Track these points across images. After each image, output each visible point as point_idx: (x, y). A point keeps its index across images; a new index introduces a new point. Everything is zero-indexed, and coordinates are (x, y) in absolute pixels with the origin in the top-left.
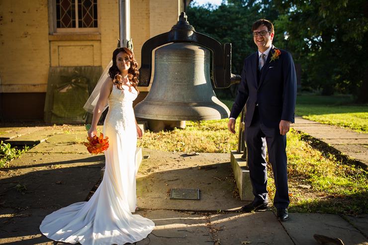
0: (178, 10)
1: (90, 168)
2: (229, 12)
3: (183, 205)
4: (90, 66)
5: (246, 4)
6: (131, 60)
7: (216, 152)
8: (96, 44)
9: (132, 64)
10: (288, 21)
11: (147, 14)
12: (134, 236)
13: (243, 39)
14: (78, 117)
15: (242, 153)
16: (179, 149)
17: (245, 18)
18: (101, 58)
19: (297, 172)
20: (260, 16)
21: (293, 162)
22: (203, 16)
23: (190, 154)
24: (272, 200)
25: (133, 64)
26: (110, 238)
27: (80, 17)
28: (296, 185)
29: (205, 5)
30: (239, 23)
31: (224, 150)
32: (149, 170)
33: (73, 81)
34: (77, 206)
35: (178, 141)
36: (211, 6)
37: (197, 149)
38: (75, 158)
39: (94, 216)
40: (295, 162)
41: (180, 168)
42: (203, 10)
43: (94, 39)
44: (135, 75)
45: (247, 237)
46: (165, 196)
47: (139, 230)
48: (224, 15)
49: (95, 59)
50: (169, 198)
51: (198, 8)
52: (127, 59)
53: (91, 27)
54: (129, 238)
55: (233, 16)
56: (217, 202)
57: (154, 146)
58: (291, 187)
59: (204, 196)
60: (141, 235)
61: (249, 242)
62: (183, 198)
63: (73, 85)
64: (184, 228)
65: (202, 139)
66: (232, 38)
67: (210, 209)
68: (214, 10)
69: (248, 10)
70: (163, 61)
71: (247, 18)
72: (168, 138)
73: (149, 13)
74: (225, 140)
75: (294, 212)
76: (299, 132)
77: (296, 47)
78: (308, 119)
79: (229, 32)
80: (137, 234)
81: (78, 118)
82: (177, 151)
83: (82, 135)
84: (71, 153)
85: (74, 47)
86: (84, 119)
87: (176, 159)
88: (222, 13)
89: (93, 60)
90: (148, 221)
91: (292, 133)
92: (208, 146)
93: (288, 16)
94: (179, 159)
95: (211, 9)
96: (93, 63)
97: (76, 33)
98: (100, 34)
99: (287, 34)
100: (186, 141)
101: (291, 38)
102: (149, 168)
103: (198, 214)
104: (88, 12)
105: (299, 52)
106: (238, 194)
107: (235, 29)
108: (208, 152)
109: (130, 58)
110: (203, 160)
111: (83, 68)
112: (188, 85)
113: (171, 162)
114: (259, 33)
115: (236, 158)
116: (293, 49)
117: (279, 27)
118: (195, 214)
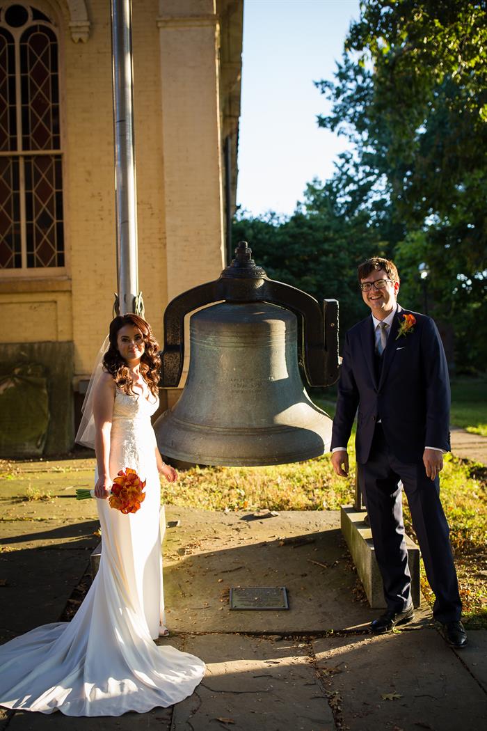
0: (220, 231)
1: (63, 549)
2: (310, 227)
3: (258, 622)
4: (49, 342)
5: (343, 212)
6: (146, 340)
7: (307, 508)
8: (62, 299)
9: (148, 346)
10: (425, 244)
11: (160, 239)
12: (168, 692)
13: (341, 278)
14: (27, 444)
15: (364, 511)
16: (234, 504)
17: (341, 238)
18: (72, 325)
19: (472, 544)
20: (370, 234)
21: (462, 525)
22: (260, 236)
23: (261, 514)
24: (430, 604)
25: (150, 346)
26: (118, 699)
27: (30, 248)
28: (473, 572)
29: (263, 214)
30: (331, 248)
31: (325, 503)
32: (182, 552)
33: (17, 371)
34: (46, 633)
35: (232, 488)
36: (276, 216)
37: (271, 504)
38: (31, 529)
39: (85, 650)
40: (467, 524)
41: (243, 544)
42: (260, 225)
43: (57, 289)
44: (152, 366)
45: (393, 686)
46: (220, 606)
47: (177, 678)
48: (302, 234)
49: (60, 328)
50: (227, 608)
51: (251, 221)
52: (137, 337)
53: (52, 265)
54: (158, 697)
55: (319, 235)
56: (325, 613)
57: (185, 499)
58: (464, 577)
59: (296, 601)
60: (181, 688)
61: (397, 696)
62: (256, 607)
63: (17, 381)
64: (264, 670)
65: (279, 481)
66: (318, 277)
67: (311, 629)
68: (281, 225)
69: (347, 223)
70: (208, 344)
71: (345, 237)
72: (210, 482)
73: (165, 238)
74: (324, 482)
75: (477, 628)
76: (465, 461)
77: (444, 293)
78: (478, 434)
79: (312, 265)
80: (172, 686)
81: (27, 447)
82: (232, 508)
83: (40, 480)
84: (22, 520)
85: (18, 305)
86: (38, 447)
87: (234, 527)
88: (297, 230)
89: (57, 331)
90: (190, 658)
91: (451, 464)
92: (291, 496)
93: (425, 233)
94: (238, 526)
95: (275, 223)
96: (57, 335)
97: (22, 277)
98: (70, 279)
99: (425, 269)
100: (247, 487)
101: (434, 275)
102: (180, 547)
103: (289, 639)
104: (45, 237)
105: (449, 301)
106: (364, 596)
107: (324, 259)
108: (293, 509)
109: (145, 336)
110: (287, 525)
111: (36, 346)
112: (257, 391)
113: (224, 533)
114: (373, 283)
115: (353, 521)
116: (438, 295)
117: (408, 256)
118: (282, 639)
